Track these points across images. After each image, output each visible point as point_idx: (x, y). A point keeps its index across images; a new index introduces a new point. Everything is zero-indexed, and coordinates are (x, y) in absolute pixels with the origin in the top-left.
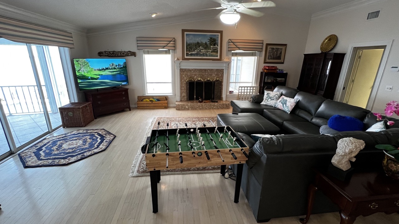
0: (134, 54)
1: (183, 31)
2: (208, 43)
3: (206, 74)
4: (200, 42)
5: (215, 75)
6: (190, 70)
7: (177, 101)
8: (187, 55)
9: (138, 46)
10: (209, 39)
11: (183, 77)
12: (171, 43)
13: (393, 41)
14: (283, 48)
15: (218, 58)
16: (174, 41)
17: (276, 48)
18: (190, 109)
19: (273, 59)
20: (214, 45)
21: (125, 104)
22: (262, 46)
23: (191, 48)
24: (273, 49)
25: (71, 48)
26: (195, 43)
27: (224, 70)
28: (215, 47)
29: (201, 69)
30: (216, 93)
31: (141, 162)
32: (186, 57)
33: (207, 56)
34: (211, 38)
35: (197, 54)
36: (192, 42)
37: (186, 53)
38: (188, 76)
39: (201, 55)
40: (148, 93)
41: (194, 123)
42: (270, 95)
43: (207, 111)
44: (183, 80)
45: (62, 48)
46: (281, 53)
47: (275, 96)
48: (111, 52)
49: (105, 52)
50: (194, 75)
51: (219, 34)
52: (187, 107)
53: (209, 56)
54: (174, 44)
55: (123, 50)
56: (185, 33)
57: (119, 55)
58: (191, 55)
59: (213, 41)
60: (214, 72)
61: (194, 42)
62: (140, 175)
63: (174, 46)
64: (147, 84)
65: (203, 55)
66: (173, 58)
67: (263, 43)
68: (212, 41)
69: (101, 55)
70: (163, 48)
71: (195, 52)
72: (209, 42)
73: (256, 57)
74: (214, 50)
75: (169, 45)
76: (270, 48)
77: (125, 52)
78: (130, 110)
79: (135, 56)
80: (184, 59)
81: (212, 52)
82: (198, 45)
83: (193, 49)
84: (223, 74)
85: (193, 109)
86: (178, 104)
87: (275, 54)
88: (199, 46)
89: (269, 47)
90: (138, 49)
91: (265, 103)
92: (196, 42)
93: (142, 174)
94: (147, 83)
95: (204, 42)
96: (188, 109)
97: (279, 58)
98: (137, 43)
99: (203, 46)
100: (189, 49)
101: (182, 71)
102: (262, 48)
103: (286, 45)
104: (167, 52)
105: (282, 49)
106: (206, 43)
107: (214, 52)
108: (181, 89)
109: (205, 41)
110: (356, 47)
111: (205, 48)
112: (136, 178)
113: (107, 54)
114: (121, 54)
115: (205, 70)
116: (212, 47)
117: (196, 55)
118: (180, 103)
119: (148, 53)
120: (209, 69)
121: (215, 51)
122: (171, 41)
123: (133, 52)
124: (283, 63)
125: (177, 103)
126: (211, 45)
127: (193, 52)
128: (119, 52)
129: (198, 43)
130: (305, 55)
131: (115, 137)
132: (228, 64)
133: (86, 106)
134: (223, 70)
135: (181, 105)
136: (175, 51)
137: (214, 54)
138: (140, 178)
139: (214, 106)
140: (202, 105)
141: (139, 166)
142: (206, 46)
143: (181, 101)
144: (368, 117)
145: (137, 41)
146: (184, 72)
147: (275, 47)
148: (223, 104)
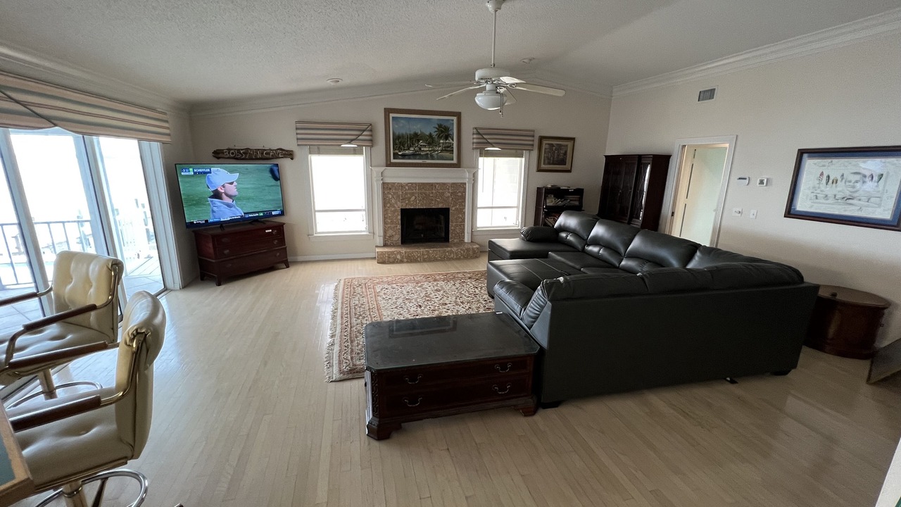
0: (289, 154)
1: (388, 111)
2: (434, 134)
3: (432, 193)
4: (419, 133)
5: (450, 195)
6: (401, 186)
7: (377, 246)
8: (396, 156)
9: (298, 139)
10: (437, 126)
11: (389, 199)
12: (365, 133)
13: (737, 136)
14: (569, 144)
15: (455, 161)
16: (371, 130)
17: (557, 144)
18: (405, 260)
19: (553, 164)
20: (446, 138)
21: (278, 254)
22: (533, 141)
23: (402, 144)
24: (552, 145)
25: (163, 143)
26: (410, 134)
27: (467, 184)
28: (448, 141)
29: (423, 184)
30: (453, 228)
31: (339, 356)
32: (393, 161)
33: (432, 158)
34: (440, 126)
35: (414, 156)
36: (404, 133)
37: (394, 154)
38: (398, 196)
39: (421, 157)
40: (318, 231)
41: (420, 285)
43: (439, 264)
44: (388, 205)
45: (145, 144)
46: (565, 154)
48: (242, 150)
49: (229, 150)
50: (410, 193)
51: (455, 119)
52: (399, 257)
53: (438, 159)
54: (371, 135)
55: (267, 147)
56: (392, 115)
57: (259, 156)
58: (404, 156)
59: (444, 132)
60: (448, 189)
61: (408, 132)
62: (346, 377)
63: (371, 140)
64: (317, 213)
65: (426, 157)
66: (370, 163)
67: (533, 136)
68: (442, 132)
69: (220, 155)
70: (350, 143)
71: (411, 152)
72: (436, 133)
73: (523, 159)
74: (445, 147)
75: (360, 137)
76: (546, 144)
77: (270, 150)
78: (288, 267)
79: (292, 159)
80: (389, 164)
81: (442, 151)
82: (416, 137)
83: (406, 145)
84: (465, 192)
85: (411, 260)
86: (382, 252)
87: (556, 155)
88: (419, 141)
89: (545, 142)
90: (298, 145)
92: (412, 133)
93: (350, 376)
94: (315, 211)
95: (428, 133)
96: (401, 262)
97: (563, 162)
98: (297, 134)
99: (425, 141)
100: (398, 146)
101: (386, 187)
102: (533, 145)
103: (573, 139)
104: (355, 152)
105: (567, 146)
106: (431, 134)
107: (446, 150)
108: (385, 223)
109: (430, 130)
110: (685, 146)
111: (429, 144)
112: (341, 383)
113: (233, 153)
114: (262, 154)
115: (431, 185)
116: (441, 141)
117: (411, 157)
118: (386, 250)
119: (319, 152)
120: (437, 184)
121: (449, 149)
122: (364, 131)
123: (287, 151)
124: (569, 171)
125: (377, 250)
126: (440, 137)
127: (407, 152)
128: (259, 150)
129: (416, 134)
130: (606, 156)
132: (474, 174)
134: (465, 184)
135: (388, 252)
136: (372, 149)
137: (447, 154)
138: (348, 384)
139: (451, 252)
140: (428, 251)
141: (340, 363)
142: (431, 141)
143: (385, 245)
145: (297, 129)
146: (390, 189)
147: (554, 142)
148: (468, 250)
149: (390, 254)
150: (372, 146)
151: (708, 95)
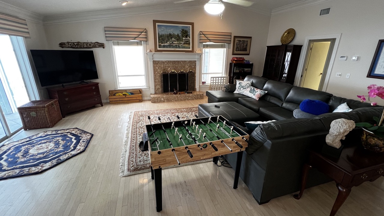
0: (102, 45)
1: (155, 22)
2: (180, 35)
3: (179, 66)
4: (172, 34)
5: (188, 67)
6: (163, 62)
7: (151, 94)
8: (160, 46)
9: (106, 37)
10: (181, 30)
11: (157, 69)
12: (143, 34)
13: (341, 34)
14: (249, 40)
15: (191, 49)
16: (146, 32)
17: (243, 40)
18: (166, 101)
19: (241, 51)
20: (186, 37)
21: (96, 99)
22: (231, 38)
23: (163, 40)
24: (240, 41)
25: (26, 38)
26: (167, 35)
27: (197, 61)
28: (187, 38)
29: (174, 61)
30: (190, 84)
31: (129, 160)
32: (158, 49)
33: (179, 47)
34: (183, 30)
35: (170, 46)
36: (164, 34)
37: (159, 45)
38: (161, 68)
39: (173, 47)
40: (120, 86)
41: (174, 114)
42: (242, 84)
43: (183, 102)
44: (156, 73)
45: (14, 37)
46: (247, 45)
47: (246, 85)
48: (75, 43)
49: (68, 43)
50: (168, 66)
51: (191, 26)
52: (162, 99)
53: (182, 48)
54: (146, 35)
55: (89, 41)
56: (157, 24)
57: (85, 46)
58: (164, 46)
59: (185, 33)
60: (187, 64)
61: (166, 33)
62: (132, 173)
63: (146, 38)
64: (119, 77)
65: (176, 47)
66: (145, 49)
67: (231, 36)
68: (184, 33)
69: (63, 46)
70: (134, 39)
71: (168, 44)
72: (181, 34)
73: (225, 49)
74: (186, 42)
75: (140, 36)
76: (237, 40)
77: (91, 43)
78: (102, 106)
79: (104, 48)
80: (156, 51)
81: (184, 44)
82: (170, 36)
83: (165, 41)
84: (196, 66)
85: (168, 101)
86: (154, 97)
87: (242, 46)
88: (172, 38)
89: (236, 39)
90: (107, 40)
91: (238, 92)
92: (168, 34)
93: (134, 173)
94: (118, 76)
95: (176, 34)
96: (164, 102)
97: (245, 50)
98: (106, 34)
99: (175, 38)
100: (161, 41)
101: (155, 63)
102: (230, 41)
103: (251, 38)
104: (138, 44)
105: (247, 41)
106: (178, 34)
107: (186, 43)
108: (155, 82)
109: (177, 32)
110: (310, 40)
111: (178, 40)
112: (129, 178)
113: (70, 45)
114: (87, 45)
115: (178, 62)
116: (184, 38)
117: (168, 47)
118: (156, 96)
119: (118, 44)
120: (182, 61)
121: (187, 43)
122: (142, 32)
123: (101, 43)
124: (248, 54)
125: (151, 96)
126: (183, 36)
127: (166, 44)
128: (85, 43)
129: (170, 34)
130: (267, 47)
131: (92, 135)
132: (200, 56)
133: (52, 104)
134: (196, 61)
135: (157, 97)
136: (147, 42)
137: (187, 45)
138: (132, 177)
139: (189, 96)
140: (178, 96)
141: (129, 164)
142: (178, 38)
143: (155, 93)
144: (332, 99)
145: (105, 31)
146: (157, 64)
147: (241, 39)
148: (198, 95)
149: (158, 98)
150: (146, 41)
151: (326, 11)
